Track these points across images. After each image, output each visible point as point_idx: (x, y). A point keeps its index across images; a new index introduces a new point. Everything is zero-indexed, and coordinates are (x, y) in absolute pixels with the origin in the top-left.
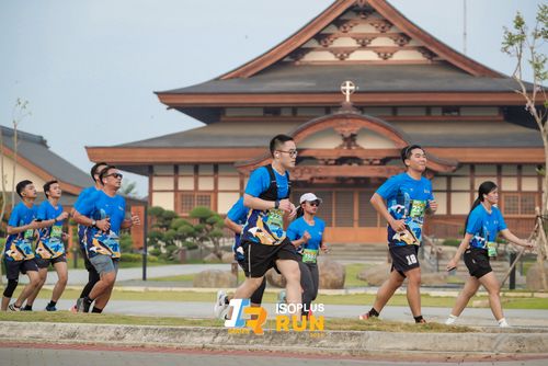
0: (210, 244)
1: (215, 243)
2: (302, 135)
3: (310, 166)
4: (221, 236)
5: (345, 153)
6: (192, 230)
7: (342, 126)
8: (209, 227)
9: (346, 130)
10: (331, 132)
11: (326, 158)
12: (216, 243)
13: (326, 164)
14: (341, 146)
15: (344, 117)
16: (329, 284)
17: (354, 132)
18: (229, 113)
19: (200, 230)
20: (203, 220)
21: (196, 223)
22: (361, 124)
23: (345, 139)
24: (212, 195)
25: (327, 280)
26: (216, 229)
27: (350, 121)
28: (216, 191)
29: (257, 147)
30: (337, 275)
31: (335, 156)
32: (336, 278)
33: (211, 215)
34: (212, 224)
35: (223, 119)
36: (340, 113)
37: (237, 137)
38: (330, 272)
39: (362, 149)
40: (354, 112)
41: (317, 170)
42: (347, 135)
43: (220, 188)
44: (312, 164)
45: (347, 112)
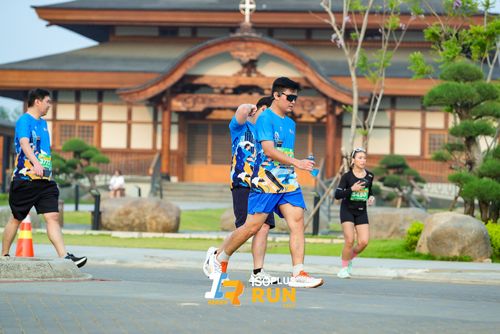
0: (85, 182)
1: (90, 181)
2: (195, 60)
3: (204, 95)
4: (97, 172)
5: (245, 80)
6: (64, 165)
7: (239, 50)
8: (84, 162)
9: (244, 54)
10: (227, 57)
11: (223, 86)
12: (92, 181)
13: (223, 92)
14: (240, 73)
15: (242, 40)
16: (160, 227)
17: (254, 58)
18: (119, 32)
19: (74, 166)
20: (77, 154)
21: (69, 157)
22: (261, 48)
23: (245, 65)
24: (96, 127)
25: (158, 223)
26: (93, 165)
27: (249, 44)
28: (99, 122)
29: (145, 72)
30: (169, 217)
31: (232, 84)
32: (168, 221)
33: (87, 149)
34: (88, 159)
35: (111, 39)
36: (238, 34)
37: (125, 60)
38: (161, 215)
39: (263, 76)
40: (254, 35)
41: (211, 100)
42: (246, 59)
43: (105, 117)
44: (205, 92)
45: (246, 34)
